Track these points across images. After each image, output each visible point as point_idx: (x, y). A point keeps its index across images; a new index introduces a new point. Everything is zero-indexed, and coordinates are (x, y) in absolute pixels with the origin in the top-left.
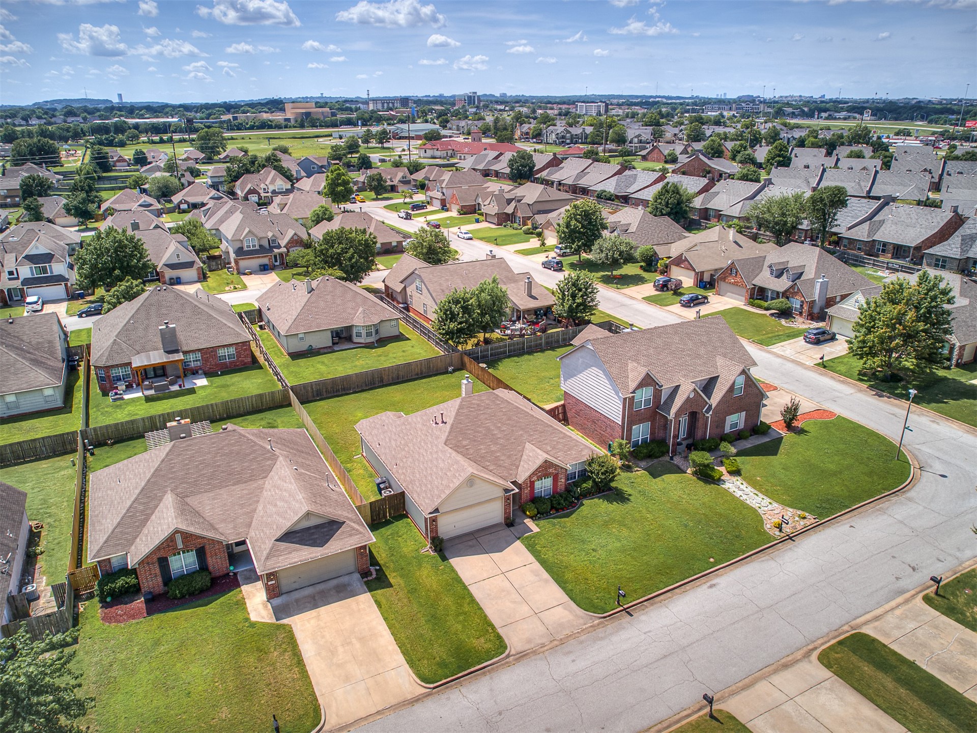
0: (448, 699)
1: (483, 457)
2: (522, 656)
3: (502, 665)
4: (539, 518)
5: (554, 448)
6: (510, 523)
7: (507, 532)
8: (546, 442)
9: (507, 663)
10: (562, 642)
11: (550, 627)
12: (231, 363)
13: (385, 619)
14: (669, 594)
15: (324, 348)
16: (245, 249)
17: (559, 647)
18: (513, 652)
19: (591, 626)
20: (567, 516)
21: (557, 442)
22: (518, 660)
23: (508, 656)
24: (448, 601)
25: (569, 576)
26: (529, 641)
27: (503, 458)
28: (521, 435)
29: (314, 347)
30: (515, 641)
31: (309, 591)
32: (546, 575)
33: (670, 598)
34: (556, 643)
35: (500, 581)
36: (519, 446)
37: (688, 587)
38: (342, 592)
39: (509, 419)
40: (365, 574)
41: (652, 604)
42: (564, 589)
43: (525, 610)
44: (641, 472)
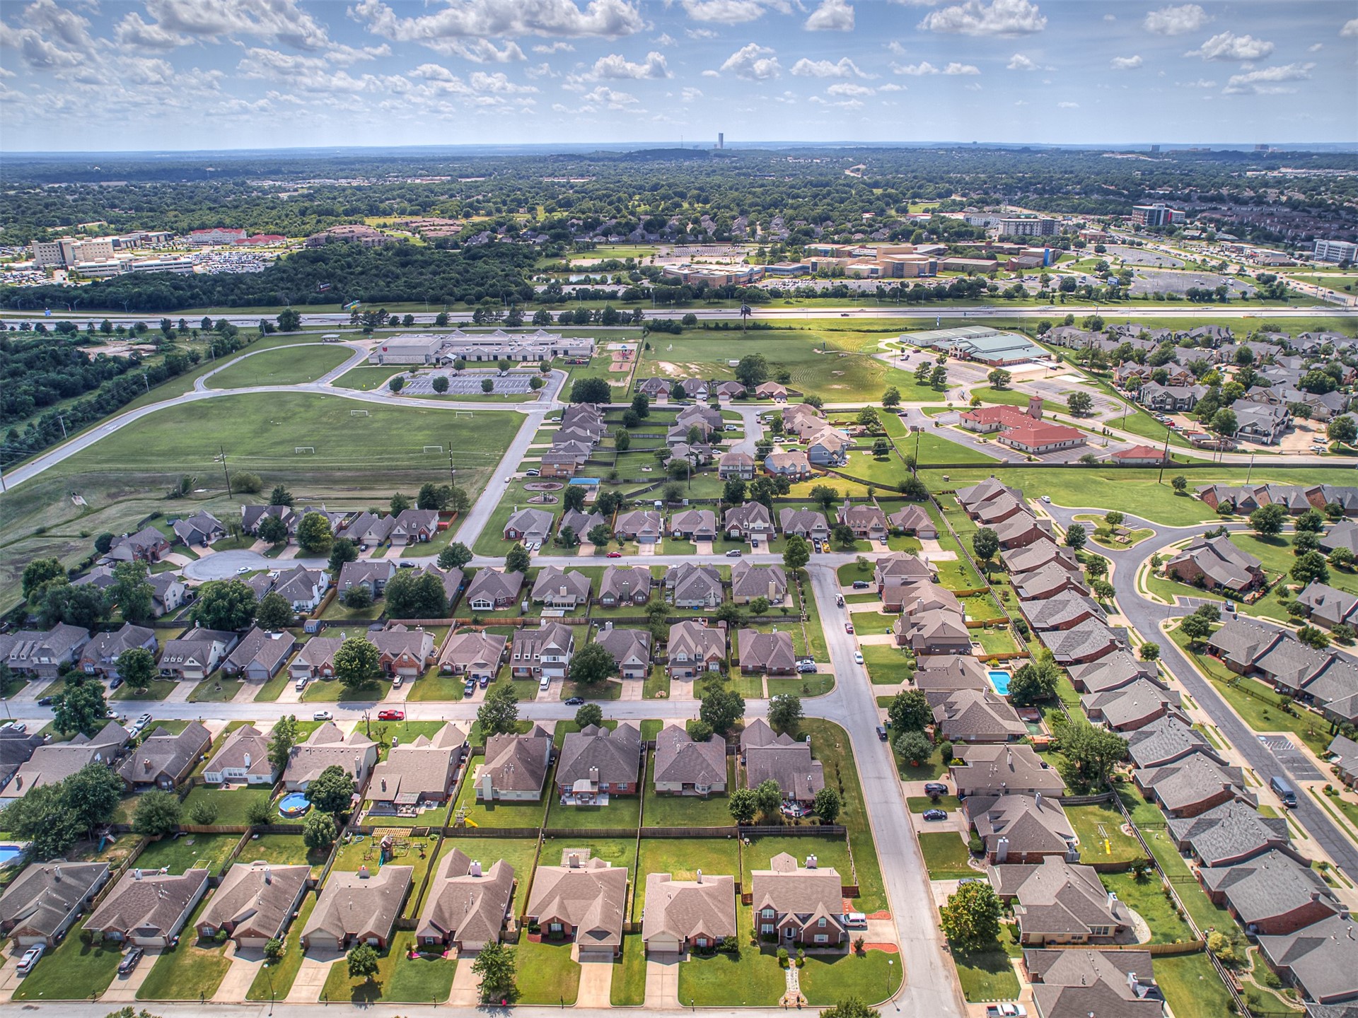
1: (679, 920)
2: (647, 1009)
3: (639, 1009)
4: (694, 955)
5: (713, 925)
6: (681, 953)
7: (677, 957)
8: (711, 921)
9: (641, 1009)
10: (663, 1010)
11: (662, 1003)
12: (624, 790)
13: (612, 976)
14: (713, 1009)
15: (677, 791)
16: (678, 660)
17: (660, 1011)
18: (645, 1006)
19: (677, 1009)
20: (706, 959)
21: (716, 923)
22: (644, 1009)
24: (637, 978)
25: (685, 986)
26: (653, 1005)
27: (687, 923)
28: (701, 915)
29: (671, 790)
30: (648, 1003)
31: (593, 956)
32: (677, 982)
33: (713, 1011)
34: (661, 1009)
35: (659, 978)
36: (697, 920)
38: (604, 959)
40: (616, 954)
41: (704, 1010)
42: (679, 990)
43: (659, 993)
44: (758, 948)
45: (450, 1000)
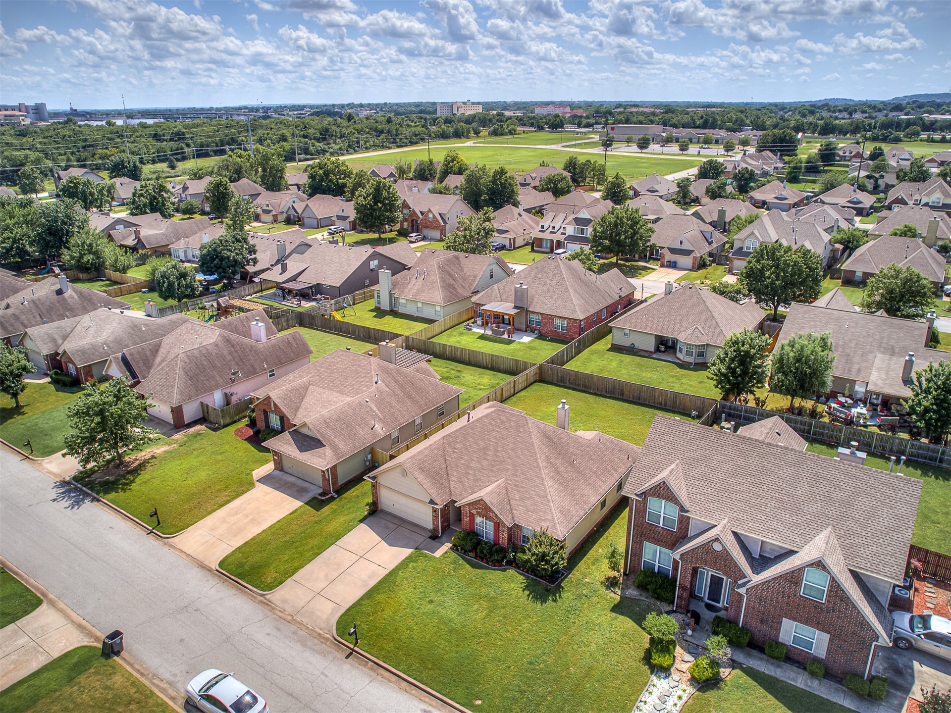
0: (208, 580)
1: (457, 466)
2: (268, 604)
3: (252, 596)
4: (457, 550)
5: (522, 499)
6: (431, 534)
8: (521, 489)
9: (255, 598)
10: (293, 621)
11: (306, 608)
12: (562, 333)
13: (278, 521)
14: (394, 678)
15: (645, 351)
16: (745, 250)
17: (283, 621)
18: (267, 597)
19: (319, 634)
20: (474, 566)
21: (531, 498)
22: (261, 602)
23: (262, 595)
25: (381, 597)
26: (284, 601)
27: (471, 477)
28: (507, 470)
29: (636, 346)
30: (279, 593)
31: (292, 479)
32: (373, 583)
33: (389, 680)
34: (289, 618)
35: (350, 559)
36: (495, 477)
37: (415, 691)
38: (298, 492)
39: (513, 450)
40: (324, 493)
41: (372, 669)
42: (362, 599)
43: (320, 585)
44: (615, 596)
45: (47, 460)
